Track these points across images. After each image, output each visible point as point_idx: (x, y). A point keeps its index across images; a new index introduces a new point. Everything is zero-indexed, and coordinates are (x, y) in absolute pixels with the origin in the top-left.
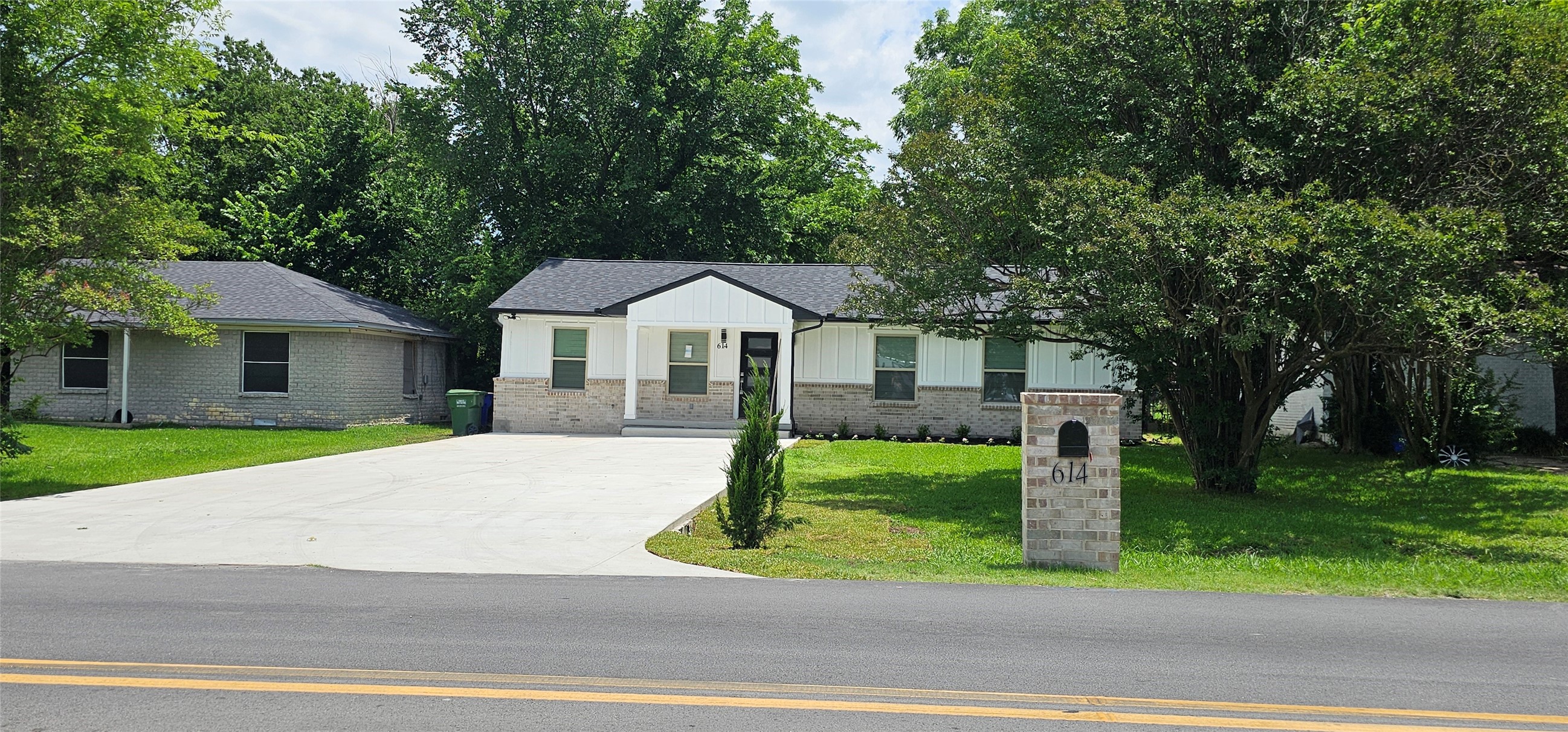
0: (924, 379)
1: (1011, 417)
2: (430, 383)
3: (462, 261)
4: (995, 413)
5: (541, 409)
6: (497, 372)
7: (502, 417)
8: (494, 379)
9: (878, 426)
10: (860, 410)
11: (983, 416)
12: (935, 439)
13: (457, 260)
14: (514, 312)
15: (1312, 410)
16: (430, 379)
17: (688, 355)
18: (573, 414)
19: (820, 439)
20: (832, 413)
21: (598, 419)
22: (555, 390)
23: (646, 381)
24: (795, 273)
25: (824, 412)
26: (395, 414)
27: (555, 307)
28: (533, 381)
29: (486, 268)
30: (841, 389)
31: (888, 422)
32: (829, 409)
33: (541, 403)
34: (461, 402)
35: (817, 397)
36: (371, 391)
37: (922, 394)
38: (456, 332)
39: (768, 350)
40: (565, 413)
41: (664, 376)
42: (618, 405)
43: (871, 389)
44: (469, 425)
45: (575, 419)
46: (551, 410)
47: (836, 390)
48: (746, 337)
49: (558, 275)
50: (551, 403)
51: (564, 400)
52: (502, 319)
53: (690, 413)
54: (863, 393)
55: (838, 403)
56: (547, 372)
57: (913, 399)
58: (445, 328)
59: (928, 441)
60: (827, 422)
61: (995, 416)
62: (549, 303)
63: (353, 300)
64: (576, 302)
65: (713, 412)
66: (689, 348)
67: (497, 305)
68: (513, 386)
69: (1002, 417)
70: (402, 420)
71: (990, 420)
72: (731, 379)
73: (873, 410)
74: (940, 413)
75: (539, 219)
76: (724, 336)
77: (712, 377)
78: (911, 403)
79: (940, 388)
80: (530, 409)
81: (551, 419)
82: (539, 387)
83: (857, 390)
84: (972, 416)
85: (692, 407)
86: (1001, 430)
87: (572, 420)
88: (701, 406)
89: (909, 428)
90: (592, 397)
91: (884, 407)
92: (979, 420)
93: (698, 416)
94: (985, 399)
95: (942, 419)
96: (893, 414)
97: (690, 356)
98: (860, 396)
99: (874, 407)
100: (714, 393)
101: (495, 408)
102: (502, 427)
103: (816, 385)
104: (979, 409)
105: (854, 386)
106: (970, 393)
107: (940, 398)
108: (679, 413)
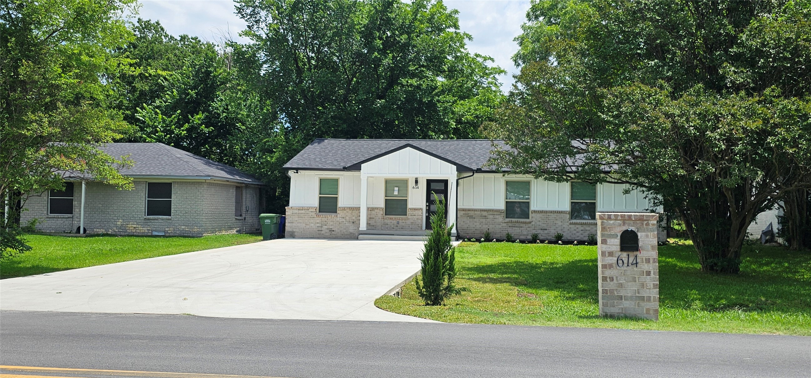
0: (535, 206)
1: (588, 228)
2: (250, 210)
3: (268, 141)
4: (577, 226)
5: (312, 225)
6: (288, 204)
7: (290, 230)
8: (286, 208)
9: (508, 234)
10: (497, 224)
11: (570, 228)
12: (542, 242)
13: (265, 140)
14: (297, 170)
15: (771, 223)
16: (250, 208)
17: (396, 193)
18: (331, 227)
19: (473, 241)
20: (480, 226)
21: (345, 230)
22: (320, 214)
23: (372, 208)
24: (458, 145)
25: (476, 226)
26: (231, 228)
27: (320, 166)
28: (308, 209)
29: (281, 145)
30: (486, 212)
31: (514, 232)
32: (478, 224)
33: (312, 221)
34: (268, 221)
35: (471, 217)
36: (217, 215)
37: (534, 215)
38: (264, 181)
39: (442, 190)
40: (326, 227)
41: (382, 205)
42: (356, 222)
43: (503, 212)
44: (273, 234)
45: (331, 231)
46: (318, 225)
47: (482, 213)
48: (429, 182)
49: (322, 148)
50: (318, 221)
51: (326, 219)
52: (291, 173)
53: (397, 226)
54: (499, 215)
55: (484, 220)
56: (316, 204)
57: (529, 218)
58: (259, 179)
59: (538, 243)
60: (477, 232)
61: (577, 228)
62: (317, 164)
63: (207, 164)
64: (332, 163)
65: (411, 226)
66: (396, 189)
67: (287, 165)
68: (297, 211)
69: (582, 228)
70: (234, 231)
71: (575, 230)
72: (421, 207)
73: (505, 225)
74: (545, 226)
75: (311, 117)
76: (416, 182)
77: (410, 206)
78: (527, 220)
79: (545, 212)
80: (306, 224)
81: (318, 231)
82: (311, 212)
83: (495, 213)
84: (564, 228)
85: (398, 223)
86: (582, 236)
87: (330, 231)
88: (403, 223)
89: (526, 235)
90: (341, 218)
91: (511, 223)
92: (568, 230)
93: (402, 228)
94: (571, 218)
95: (546, 229)
96: (517, 227)
97: (397, 194)
98: (497, 216)
99: (505, 223)
100: (411, 215)
101: (286, 224)
102: (290, 235)
103: (471, 210)
104: (568, 224)
105: (493, 210)
106: (562, 215)
107: (544, 217)
108: (391, 226)
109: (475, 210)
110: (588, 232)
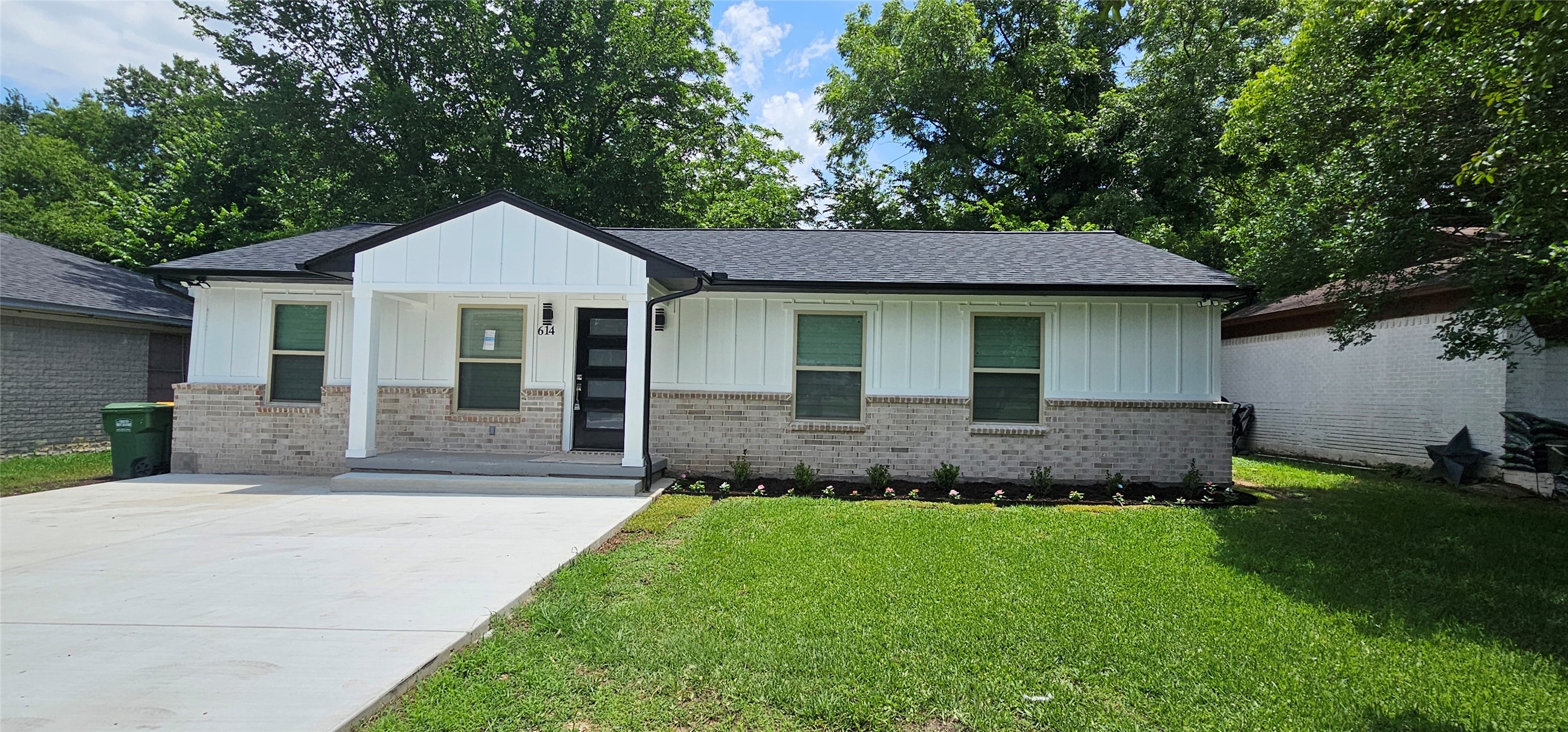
0: (876, 385)
1: (1019, 447)
4: (991, 440)
5: (248, 436)
6: (182, 376)
7: (185, 449)
9: (801, 469)
10: (772, 436)
11: (973, 446)
12: (901, 492)
14: (200, 275)
18: (300, 444)
19: (698, 493)
20: (725, 441)
22: (275, 404)
23: (418, 388)
25: (710, 440)
28: (236, 389)
30: (740, 403)
31: (818, 459)
32: (719, 434)
33: (248, 424)
34: (123, 423)
37: (873, 409)
39: (613, 339)
40: (286, 442)
41: (451, 379)
43: (789, 402)
44: (138, 461)
45: (301, 452)
46: (265, 436)
47: (731, 403)
48: (585, 316)
50: (264, 425)
51: (285, 420)
53: (490, 441)
54: (777, 408)
55: (735, 425)
56: (263, 375)
57: (858, 418)
59: (890, 498)
60: (716, 457)
61: (992, 446)
65: (528, 441)
69: (1004, 447)
71: (985, 452)
72: (560, 386)
73: (792, 437)
74: (902, 440)
76: (548, 314)
77: (528, 382)
78: (854, 424)
79: (903, 399)
80: (231, 435)
81: (264, 452)
82: (246, 398)
83: (766, 404)
84: (955, 445)
85: (493, 432)
86: (1003, 469)
87: (298, 453)
88: (508, 430)
89: (851, 466)
90: (331, 415)
91: (811, 431)
92: (967, 451)
93: (503, 447)
94: (977, 417)
95: (906, 450)
96: (825, 443)
97: (492, 348)
98: (771, 413)
99: (793, 431)
100: (530, 409)
101: (175, 434)
102: (185, 463)
103: (699, 395)
104: (966, 434)
105: (761, 397)
106: (951, 408)
107: (902, 416)
108: (473, 441)
109: (710, 396)
110: (1020, 458)
